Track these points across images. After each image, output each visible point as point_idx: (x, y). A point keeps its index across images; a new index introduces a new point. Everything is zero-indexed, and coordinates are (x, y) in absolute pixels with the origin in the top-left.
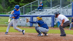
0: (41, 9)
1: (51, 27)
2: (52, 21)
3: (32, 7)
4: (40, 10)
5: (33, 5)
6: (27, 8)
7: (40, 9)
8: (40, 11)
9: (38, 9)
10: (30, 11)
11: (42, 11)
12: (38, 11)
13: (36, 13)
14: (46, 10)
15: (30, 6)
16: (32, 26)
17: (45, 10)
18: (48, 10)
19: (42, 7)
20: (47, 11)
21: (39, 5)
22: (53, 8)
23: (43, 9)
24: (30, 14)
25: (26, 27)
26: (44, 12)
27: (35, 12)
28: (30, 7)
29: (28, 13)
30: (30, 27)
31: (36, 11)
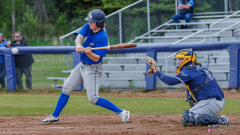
0: (188, 21)
1: (230, 89)
2: (231, 66)
3: (151, 15)
4: (183, 23)
5: (155, 5)
6: (134, 16)
7: (183, 18)
8: (183, 27)
9: (177, 20)
10: (144, 31)
11: (191, 27)
12: (174, 27)
13: (166, 36)
14: (209, 22)
15: (142, 9)
16: (155, 89)
17: (203, 22)
18: (213, 22)
19: (191, 10)
20: (211, 28)
21: (179, 6)
22: (235, 13)
23: (196, 20)
24: (146, 41)
25: (130, 93)
26: (200, 31)
27: (162, 34)
28: (143, 15)
29: (137, 38)
30: (147, 91)
31: (170, 28)
